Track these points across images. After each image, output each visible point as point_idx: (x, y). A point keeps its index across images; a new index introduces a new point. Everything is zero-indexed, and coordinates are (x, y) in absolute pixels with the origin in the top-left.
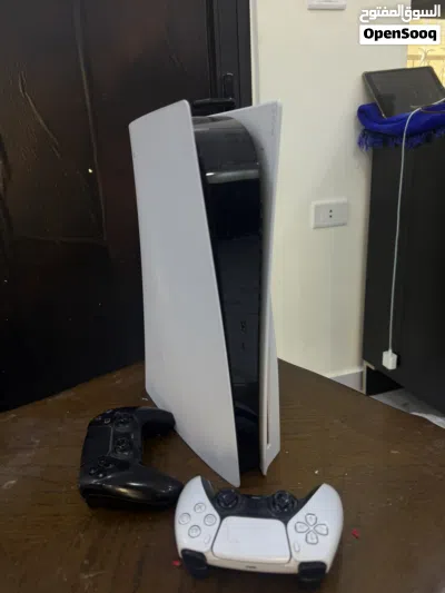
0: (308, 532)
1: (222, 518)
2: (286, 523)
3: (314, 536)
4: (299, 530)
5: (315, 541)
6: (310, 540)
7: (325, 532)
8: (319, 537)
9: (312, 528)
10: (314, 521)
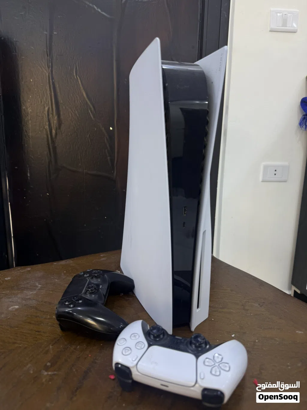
0: (213, 366)
1: (150, 345)
2: (197, 357)
3: (218, 370)
4: (207, 364)
5: (218, 373)
6: (213, 372)
7: (227, 369)
8: (222, 371)
9: (217, 364)
10: (220, 360)
